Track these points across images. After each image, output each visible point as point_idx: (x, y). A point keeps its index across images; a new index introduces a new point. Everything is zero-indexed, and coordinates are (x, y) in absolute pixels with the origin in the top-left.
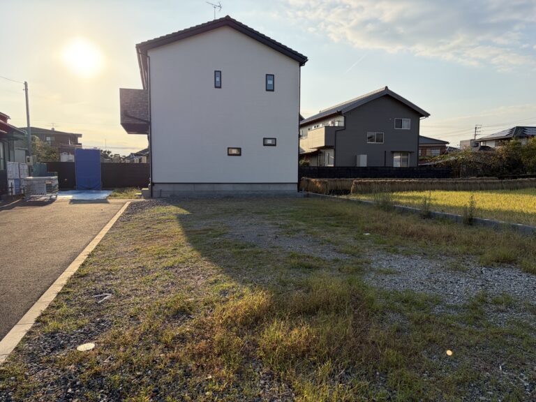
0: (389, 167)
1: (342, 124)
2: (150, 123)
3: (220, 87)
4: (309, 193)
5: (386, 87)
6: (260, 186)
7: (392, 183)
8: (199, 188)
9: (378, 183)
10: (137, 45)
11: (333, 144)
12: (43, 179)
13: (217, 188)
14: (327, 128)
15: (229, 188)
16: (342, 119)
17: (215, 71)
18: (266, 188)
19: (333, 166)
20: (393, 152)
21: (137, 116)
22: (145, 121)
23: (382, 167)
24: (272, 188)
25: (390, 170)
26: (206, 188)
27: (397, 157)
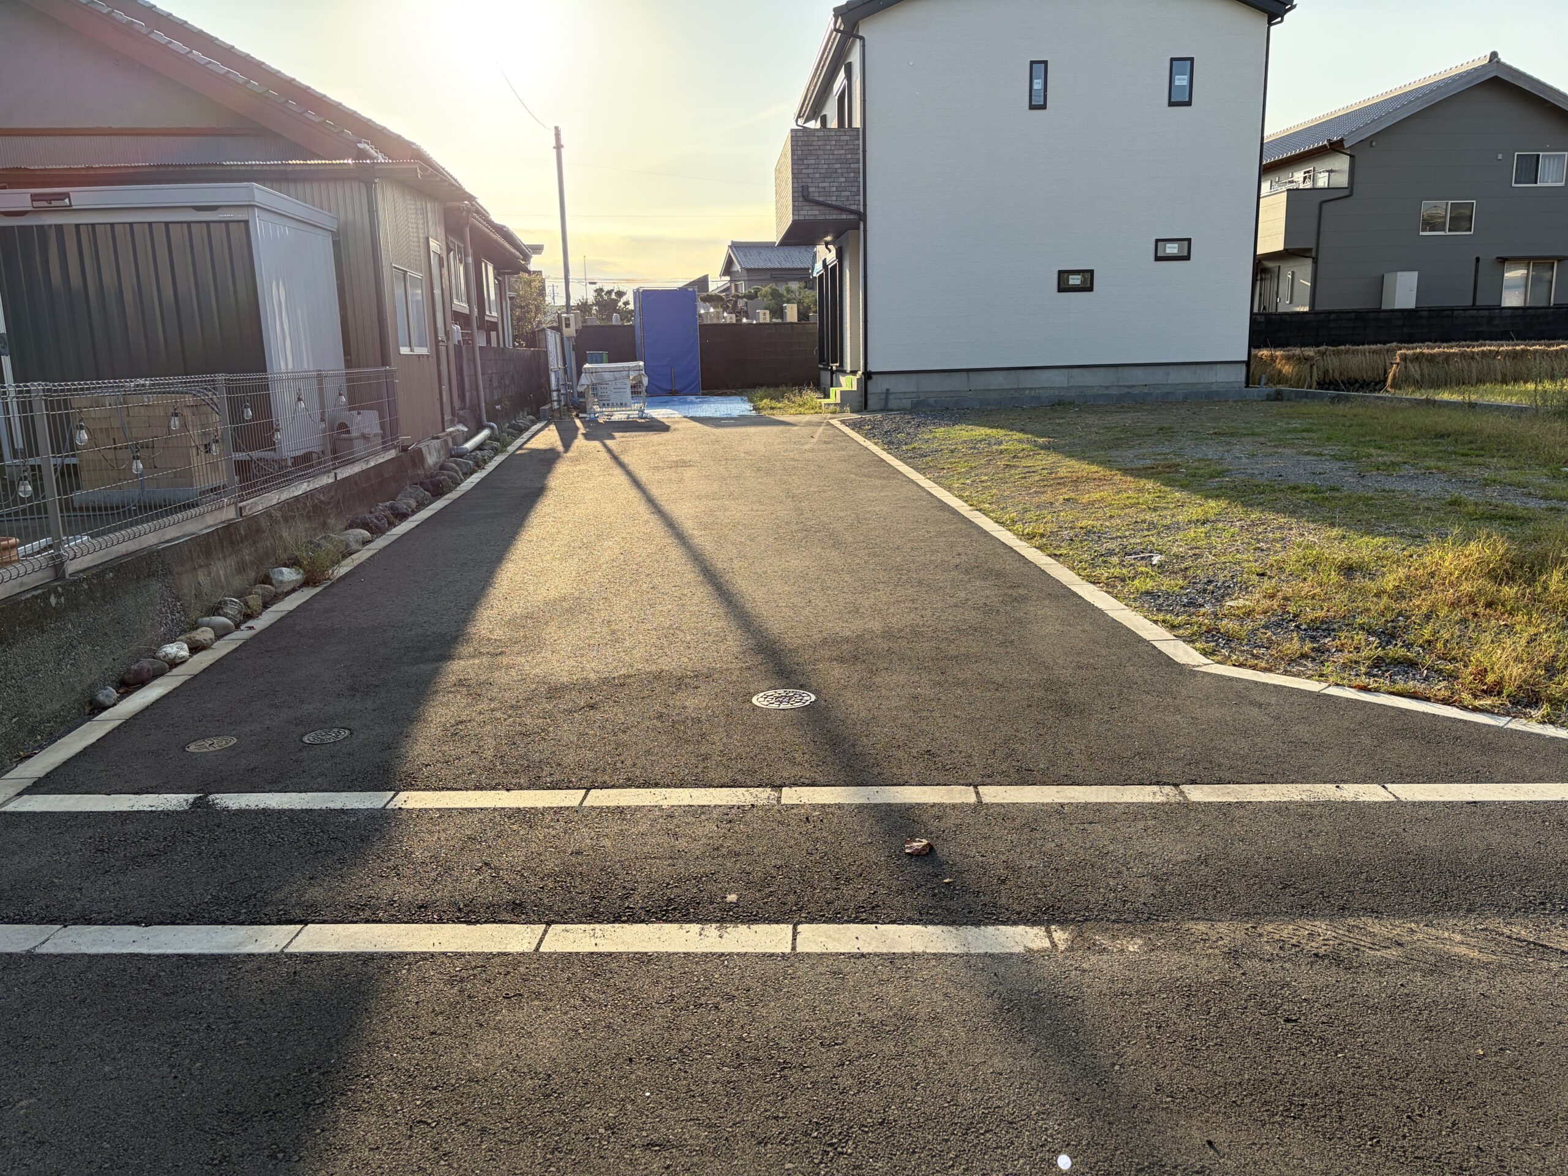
0: (1489, 308)
1: (1342, 180)
2: (862, 216)
3: (1044, 107)
4: (1280, 387)
5: (1494, 55)
6: (1139, 372)
7: (1515, 355)
8: (979, 382)
9: (1472, 357)
10: (835, 10)
11: (1311, 244)
12: (623, 370)
13: (1027, 381)
14: (1294, 195)
15: (1058, 380)
16: (1342, 163)
17: (1032, 63)
18: (1158, 376)
19: (1306, 309)
20: (1503, 261)
21: (832, 200)
22: (852, 212)
23: (1465, 309)
24: (1175, 377)
25: (1491, 318)
26: (998, 381)
27: (1515, 274)
